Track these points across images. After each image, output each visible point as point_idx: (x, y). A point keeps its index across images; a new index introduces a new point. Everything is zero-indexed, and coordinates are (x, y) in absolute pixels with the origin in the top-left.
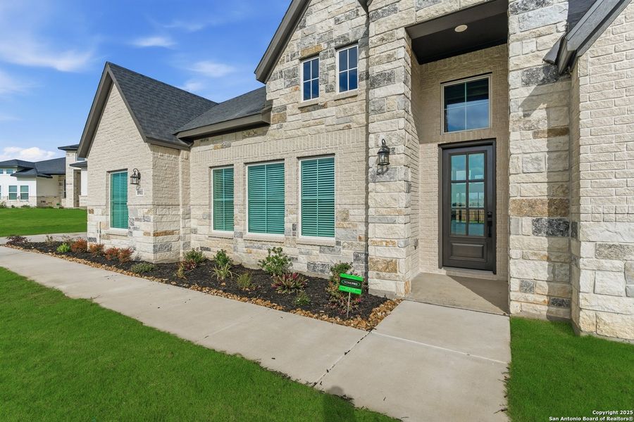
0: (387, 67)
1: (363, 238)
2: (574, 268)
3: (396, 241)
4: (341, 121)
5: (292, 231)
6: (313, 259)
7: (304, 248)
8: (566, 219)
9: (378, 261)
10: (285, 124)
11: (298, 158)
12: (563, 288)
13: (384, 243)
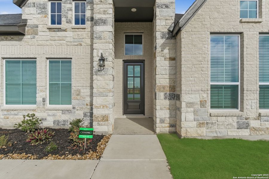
0: (103, 16)
1: (89, 104)
2: (178, 112)
3: (108, 105)
4: (76, 40)
5: (42, 102)
6: (57, 118)
7: (51, 113)
8: (175, 93)
9: (99, 116)
10: (36, 36)
11: (47, 58)
12: (174, 120)
13: (102, 107)
